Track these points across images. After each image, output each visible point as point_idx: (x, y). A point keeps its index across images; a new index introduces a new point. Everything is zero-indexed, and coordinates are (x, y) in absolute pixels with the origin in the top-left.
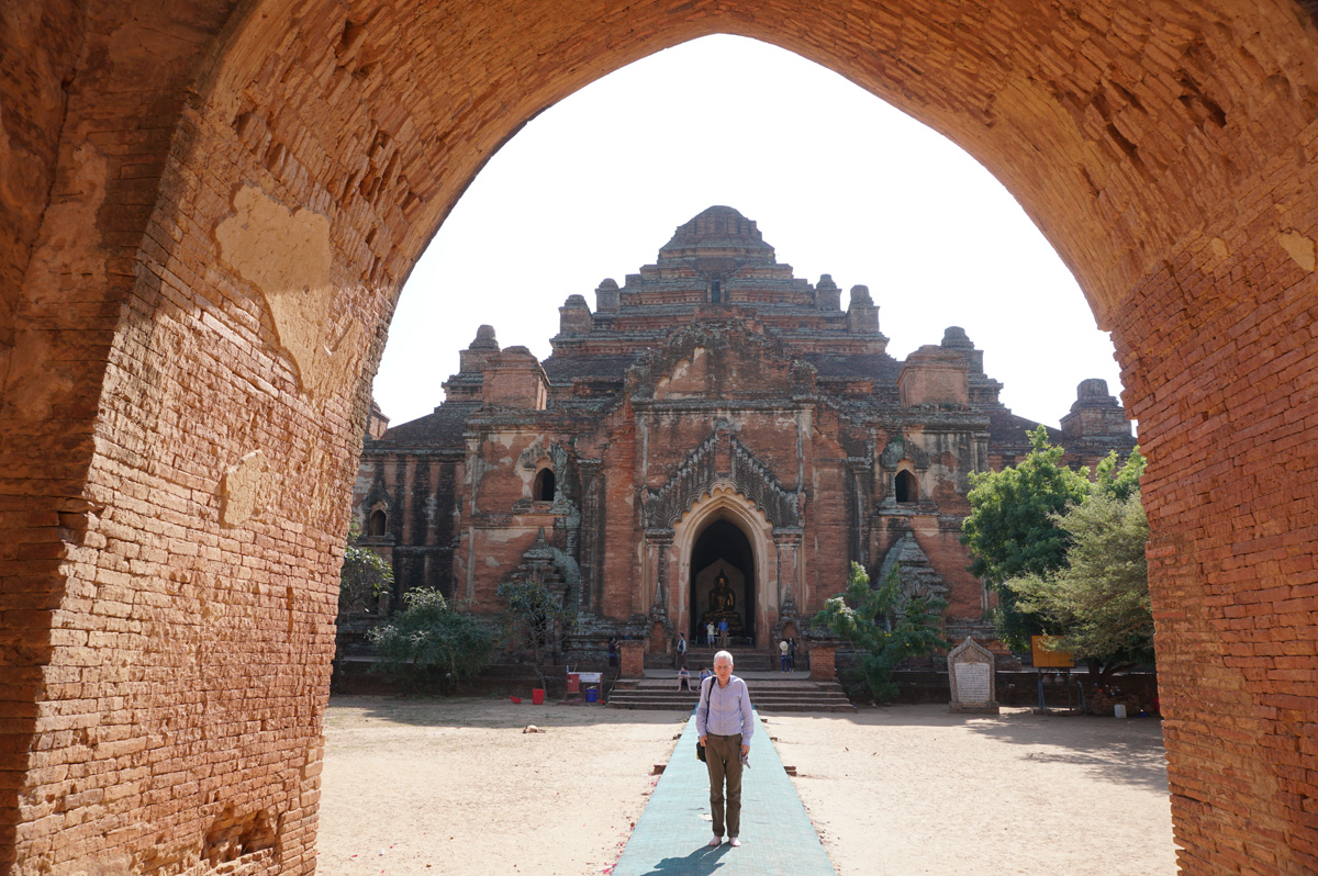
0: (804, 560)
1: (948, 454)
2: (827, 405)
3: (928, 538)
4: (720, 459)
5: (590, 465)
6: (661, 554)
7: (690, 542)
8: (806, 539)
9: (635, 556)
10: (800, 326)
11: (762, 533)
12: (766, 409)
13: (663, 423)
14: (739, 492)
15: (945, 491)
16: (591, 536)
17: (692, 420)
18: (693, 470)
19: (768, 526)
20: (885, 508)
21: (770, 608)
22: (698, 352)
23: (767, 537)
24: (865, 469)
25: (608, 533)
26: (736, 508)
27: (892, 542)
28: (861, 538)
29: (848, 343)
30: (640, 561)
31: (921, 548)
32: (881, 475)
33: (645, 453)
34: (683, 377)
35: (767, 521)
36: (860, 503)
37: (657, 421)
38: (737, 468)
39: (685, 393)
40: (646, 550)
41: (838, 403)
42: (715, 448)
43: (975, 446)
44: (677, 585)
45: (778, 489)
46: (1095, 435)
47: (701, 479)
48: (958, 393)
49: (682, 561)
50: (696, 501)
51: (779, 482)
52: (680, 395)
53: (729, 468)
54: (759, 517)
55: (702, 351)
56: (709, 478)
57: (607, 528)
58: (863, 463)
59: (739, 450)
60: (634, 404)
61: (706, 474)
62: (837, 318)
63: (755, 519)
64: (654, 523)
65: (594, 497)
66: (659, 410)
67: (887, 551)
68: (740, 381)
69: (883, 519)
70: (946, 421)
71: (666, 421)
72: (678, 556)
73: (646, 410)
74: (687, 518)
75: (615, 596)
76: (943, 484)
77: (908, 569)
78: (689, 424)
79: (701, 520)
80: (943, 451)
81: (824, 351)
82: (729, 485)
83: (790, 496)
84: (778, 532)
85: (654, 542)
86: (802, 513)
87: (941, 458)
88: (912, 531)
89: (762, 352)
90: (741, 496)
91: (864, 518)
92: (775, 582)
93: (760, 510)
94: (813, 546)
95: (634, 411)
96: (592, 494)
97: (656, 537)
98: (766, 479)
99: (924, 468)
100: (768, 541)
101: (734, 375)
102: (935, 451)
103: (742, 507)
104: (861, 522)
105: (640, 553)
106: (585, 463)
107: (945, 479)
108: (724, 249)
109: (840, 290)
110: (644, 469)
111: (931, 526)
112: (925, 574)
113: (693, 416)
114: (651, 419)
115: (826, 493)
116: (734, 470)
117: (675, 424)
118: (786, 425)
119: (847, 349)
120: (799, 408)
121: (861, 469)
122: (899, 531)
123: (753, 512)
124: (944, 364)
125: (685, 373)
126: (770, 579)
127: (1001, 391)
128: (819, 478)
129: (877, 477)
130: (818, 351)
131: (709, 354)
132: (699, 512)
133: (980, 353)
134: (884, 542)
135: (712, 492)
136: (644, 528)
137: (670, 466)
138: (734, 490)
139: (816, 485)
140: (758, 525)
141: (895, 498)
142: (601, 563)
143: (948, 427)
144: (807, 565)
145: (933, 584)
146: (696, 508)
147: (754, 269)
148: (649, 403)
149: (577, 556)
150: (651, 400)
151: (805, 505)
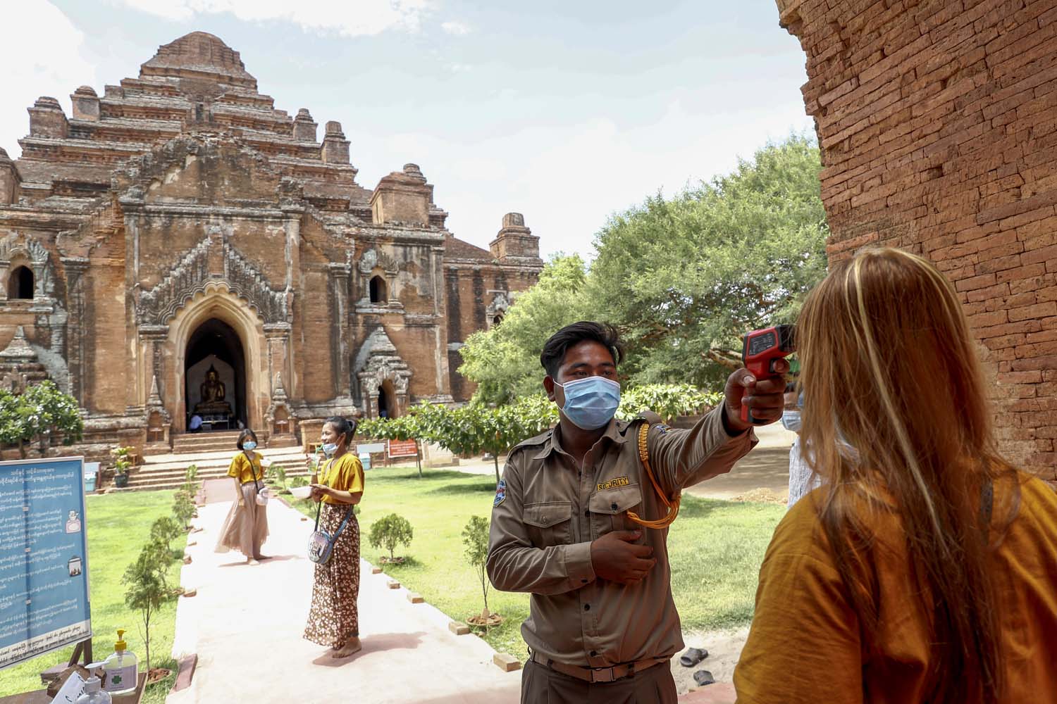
4: (214, 261)
6: (156, 348)
13: (154, 225)
15: (409, 294)
17: (184, 224)
30: (134, 356)
37: (148, 223)
40: (139, 346)
64: (147, 319)
69: (359, 317)
76: (408, 289)
78: (183, 227)
85: (149, 338)
96: (79, 292)
105: (133, 348)
107: (410, 283)
113: (185, 220)
114: (142, 221)
118: (275, 232)
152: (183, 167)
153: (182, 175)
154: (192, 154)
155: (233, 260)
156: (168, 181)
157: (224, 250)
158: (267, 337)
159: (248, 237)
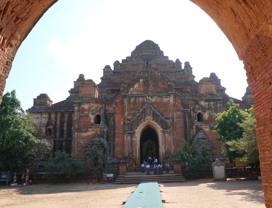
0: (172, 139)
1: (211, 107)
2: (177, 95)
3: (206, 131)
4: (148, 110)
5: (110, 113)
6: (131, 138)
7: (140, 135)
8: (173, 133)
9: (124, 139)
10: (171, 73)
11: (160, 131)
12: (161, 96)
13: (131, 101)
14: (153, 120)
15: (211, 118)
16: (111, 134)
17: (140, 100)
18: (140, 114)
19: (162, 129)
20: (194, 123)
21: (163, 153)
22: (141, 80)
23: (161, 132)
24: (189, 112)
25: (116, 133)
26: (152, 124)
27: (197, 133)
28: (188, 132)
29: (184, 78)
30: (125, 140)
31: (205, 134)
32: (193, 114)
33: (126, 109)
34: (137, 87)
35: (162, 128)
36: (187, 122)
37: (130, 100)
38: (152, 113)
39: (137, 92)
40: (127, 137)
41: (181, 94)
42: (146, 107)
43: (219, 105)
44: (136, 147)
45: (164, 119)
46: (251, 101)
47: (142, 116)
48: (214, 90)
49: (137, 140)
50: (141, 123)
51: (165, 117)
52: (136, 92)
53: (150, 113)
54: (159, 127)
55: (142, 80)
56: (145, 116)
57: (116, 131)
58: (188, 111)
59: (153, 108)
60: (123, 95)
61: (144, 115)
62: (181, 71)
63: (158, 127)
64: (129, 129)
65: (112, 122)
66: (130, 97)
67: (195, 135)
68: (153, 88)
69: (194, 126)
70: (211, 98)
71: (132, 100)
72: (136, 139)
73: (127, 97)
74: (139, 128)
75: (118, 151)
76: (210, 116)
77: (201, 140)
78: (139, 101)
79: (143, 128)
80: (210, 107)
81: (177, 80)
82: (151, 118)
83: (168, 120)
84: (164, 131)
85: (129, 135)
86: (171, 125)
87: (209, 109)
88: (202, 129)
89: (159, 80)
90: (154, 121)
91: (189, 126)
92: (164, 145)
93: (159, 125)
94: (175, 135)
95: (123, 97)
96: (111, 121)
97: (130, 133)
98: (161, 116)
99: (205, 112)
100: (162, 134)
101: (151, 87)
102: (208, 107)
103: (154, 124)
104: (188, 127)
105: (125, 138)
106: (109, 113)
107: (211, 114)
108: (149, 52)
109: (182, 63)
110: (126, 114)
111: (207, 128)
112: (206, 141)
114: (128, 100)
115: (178, 119)
116: (152, 114)
117: (135, 101)
118: (166, 100)
119: (184, 79)
120: (170, 96)
121: (187, 112)
122: (198, 129)
123: (157, 125)
124: (210, 82)
125: (137, 86)
126: (163, 144)
127: (226, 90)
128: (176, 115)
129: (192, 114)
130: (176, 80)
131: (144, 81)
132: (142, 126)
133: (220, 80)
134: (194, 133)
135: (146, 120)
136: (126, 131)
137: (133, 113)
138: (152, 119)
139: (175, 117)
140: (159, 129)
141: (197, 120)
142: (114, 141)
143: (211, 100)
144: (173, 140)
145: (208, 144)
146: (141, 125)
147: (158, 58)
148: (127, 95)
149: (107, 140)
150: (128, 94)
151: (172, 123)
152: (139, 83)
153: (139, 85)
154: (142, 79)
155: (154, 110)
156: (135, 87)
157: (151, 107)
158: (164, 134)
159: (158, 102)
